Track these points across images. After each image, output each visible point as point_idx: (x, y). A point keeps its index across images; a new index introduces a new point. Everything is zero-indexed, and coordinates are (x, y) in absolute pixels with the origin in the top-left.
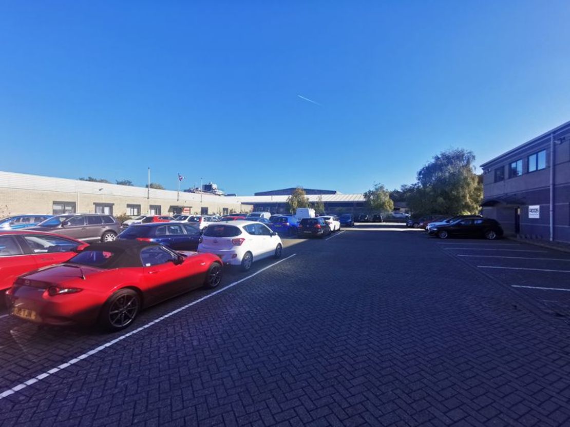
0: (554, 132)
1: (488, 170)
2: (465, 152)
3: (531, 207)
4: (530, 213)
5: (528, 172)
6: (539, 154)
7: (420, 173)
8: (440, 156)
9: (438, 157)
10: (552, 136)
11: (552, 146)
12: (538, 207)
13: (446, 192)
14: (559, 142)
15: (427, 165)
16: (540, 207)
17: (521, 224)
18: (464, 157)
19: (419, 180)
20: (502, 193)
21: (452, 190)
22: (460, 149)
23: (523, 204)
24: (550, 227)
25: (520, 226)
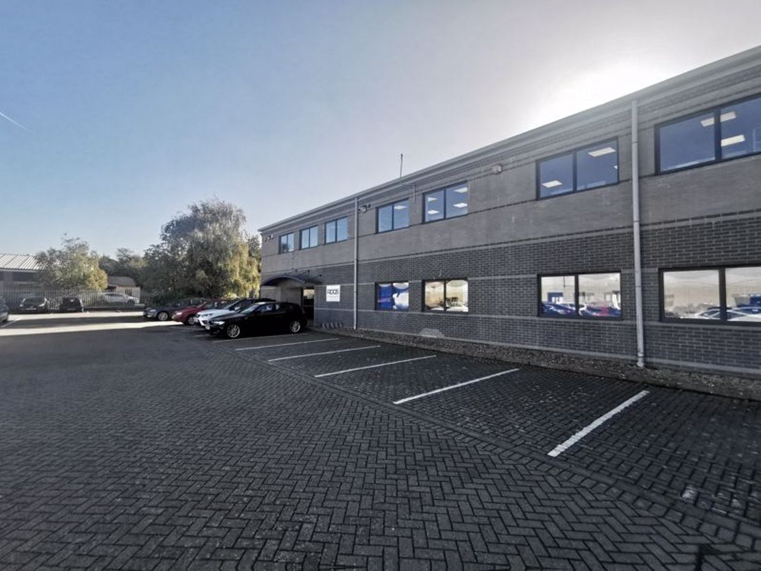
0: (358, 196)
1: (270, 236)
2: (234, 209)
3: (329, 287)
4: (328, 295)
5: (325, 244)
6: (339, 221)
7: (167, 229)
8: (200, 207)
9: (196, 207)
10: (356, 201)
11: (356, 213)
12: (338, 287)
13: (208, 262)
14: (364, 210)
15: (178, 218)
16: (341, 287)
17: (315, 308)
18: (233, 215)
19: (164, 239)
20: (290, 268)
21: (218, 260)
22: (226, 203)
23: (320, 283)
24: (353, 312)
25: (315, 311)
